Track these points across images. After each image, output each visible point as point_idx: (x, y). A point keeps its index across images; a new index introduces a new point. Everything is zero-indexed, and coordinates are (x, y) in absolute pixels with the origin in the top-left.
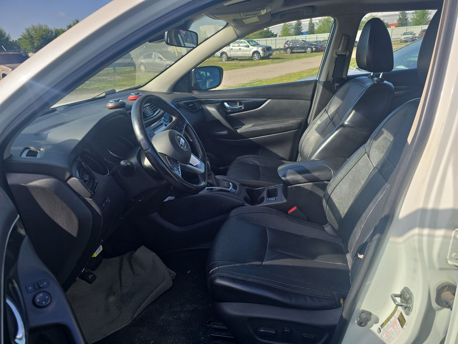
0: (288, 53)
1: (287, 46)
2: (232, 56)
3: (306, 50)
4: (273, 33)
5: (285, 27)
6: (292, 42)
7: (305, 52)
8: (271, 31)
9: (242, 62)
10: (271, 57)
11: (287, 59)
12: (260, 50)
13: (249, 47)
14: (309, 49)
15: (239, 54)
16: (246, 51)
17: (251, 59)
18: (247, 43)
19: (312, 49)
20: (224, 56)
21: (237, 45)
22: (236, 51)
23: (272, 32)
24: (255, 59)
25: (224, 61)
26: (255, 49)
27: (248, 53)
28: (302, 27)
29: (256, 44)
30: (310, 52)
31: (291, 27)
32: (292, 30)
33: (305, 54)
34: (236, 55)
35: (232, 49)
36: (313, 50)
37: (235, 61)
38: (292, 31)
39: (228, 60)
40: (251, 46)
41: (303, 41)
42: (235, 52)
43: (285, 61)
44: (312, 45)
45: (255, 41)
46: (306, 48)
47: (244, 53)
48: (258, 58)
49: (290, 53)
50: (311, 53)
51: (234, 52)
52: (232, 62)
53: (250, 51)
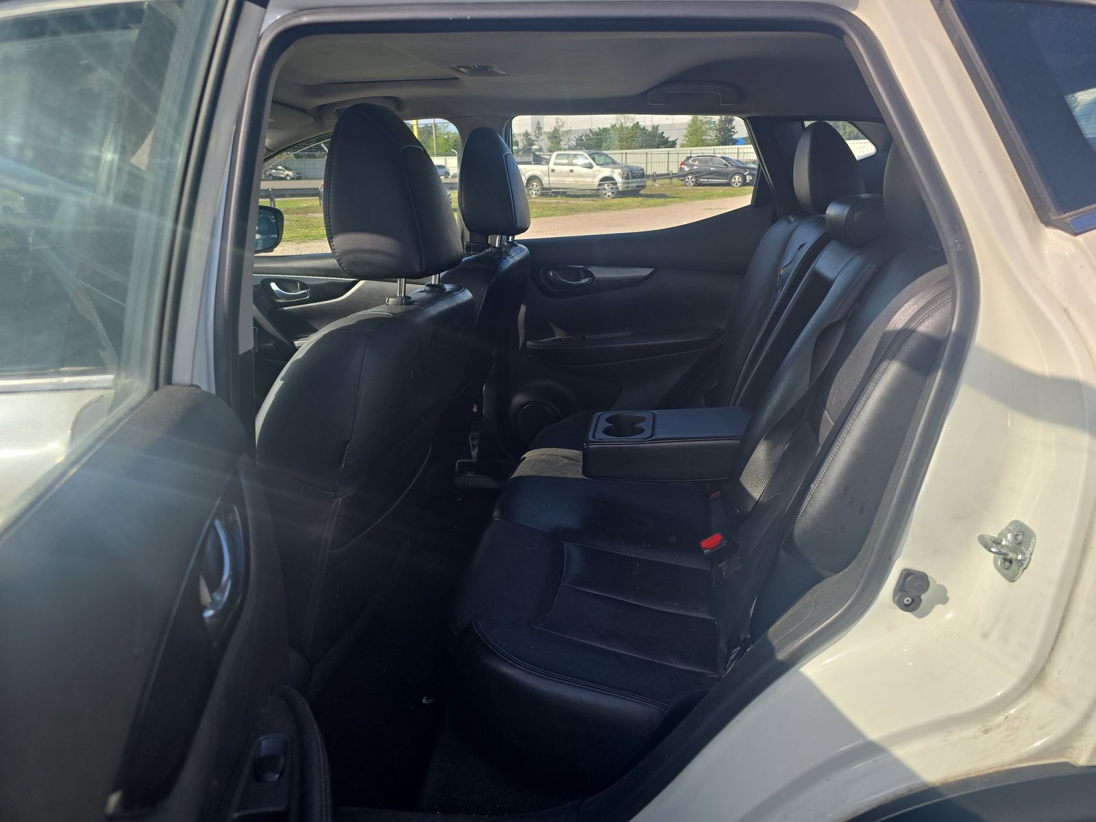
0: (688, 184)
1: (686, 169)
2: (552, 186)
3: (730, 179)
4: (668, 138)
5: (696, 124)
6: (700, 161)
7: (729, 184)
8: (663, 133)
9: (573, 201)
10: (642, 192)
11: (677, 199)
12: (617, 175)
13: (591, 167)
14: (737, 177)
15: (569, 181)
16: (586, 176)
17: (595, 194)
18: (587, 159)
19: (744, 177)
20: (535, 186)
21: (565, 161)
22: (562, 174)
23: (664, 135)
24: (605, 194)
25: (534, 196)
26: (606, 172)
27: (590, 180)
28: (734, 128)
29: (608, 160)
30: (739, 184)
31: (708, 126)
32: (712, 132)
33: (727, 188)
34: (563, 184)
35: (553, 171)
36: (747, 181)
37: (559, 197)
38: (712, 135)
39: (542, 195)
40: (597, 165)
41: (723, 158)
42: (560, 178)
43: (671, 202)
44: (745, 169)
45: (606, 155)
46: (731, 175)
47: (578, 179)
48: (613, 193)
49: (694, 186)
50: (741, 186)
51: (557, 176)
52: (552, 201)
53: (594, 176)
